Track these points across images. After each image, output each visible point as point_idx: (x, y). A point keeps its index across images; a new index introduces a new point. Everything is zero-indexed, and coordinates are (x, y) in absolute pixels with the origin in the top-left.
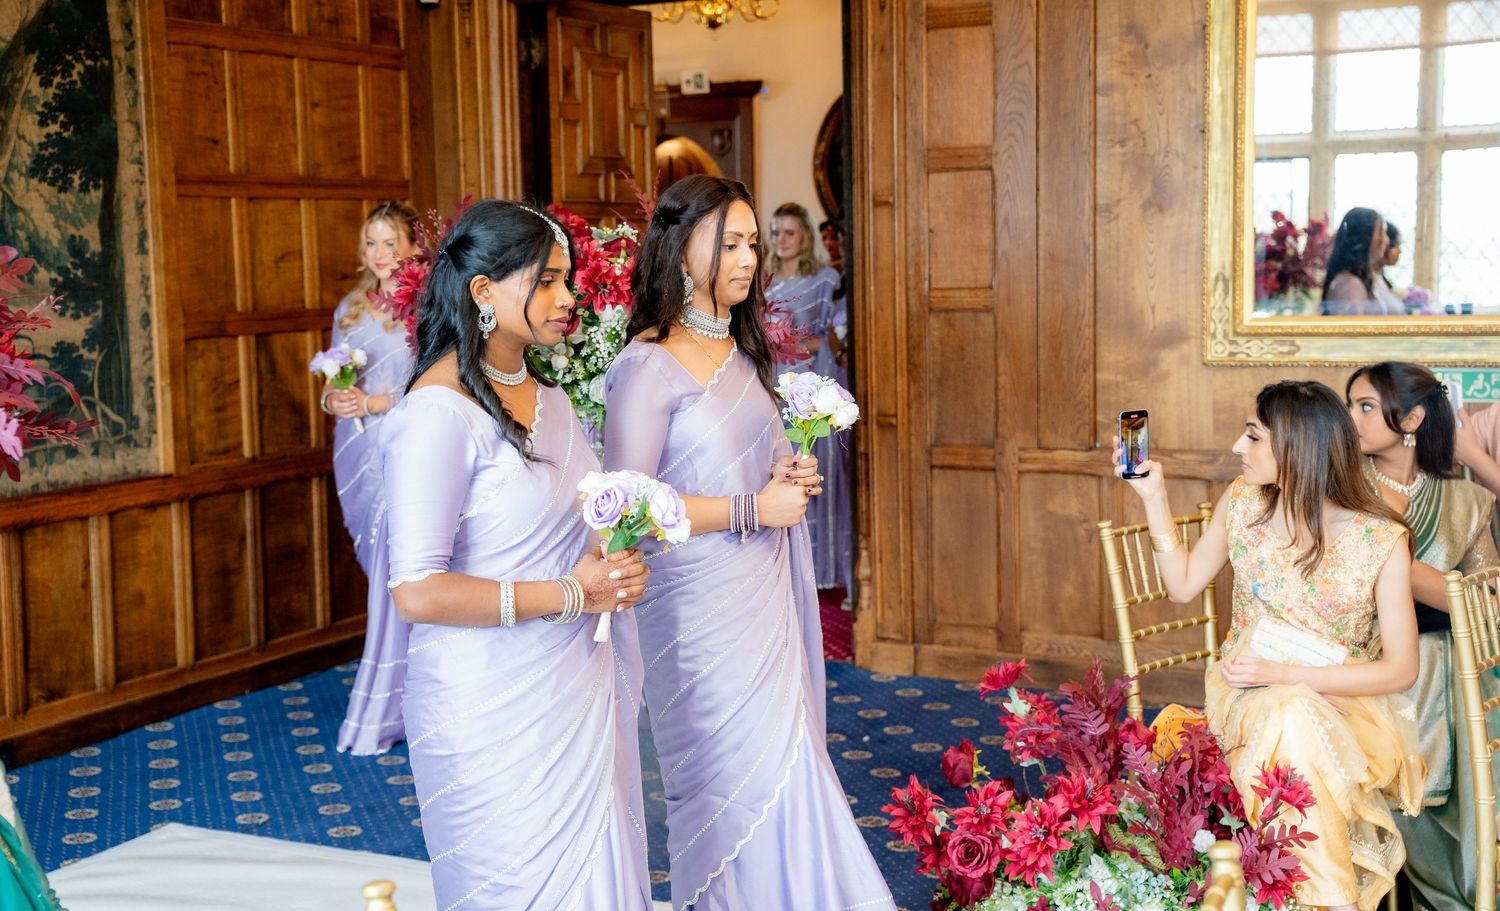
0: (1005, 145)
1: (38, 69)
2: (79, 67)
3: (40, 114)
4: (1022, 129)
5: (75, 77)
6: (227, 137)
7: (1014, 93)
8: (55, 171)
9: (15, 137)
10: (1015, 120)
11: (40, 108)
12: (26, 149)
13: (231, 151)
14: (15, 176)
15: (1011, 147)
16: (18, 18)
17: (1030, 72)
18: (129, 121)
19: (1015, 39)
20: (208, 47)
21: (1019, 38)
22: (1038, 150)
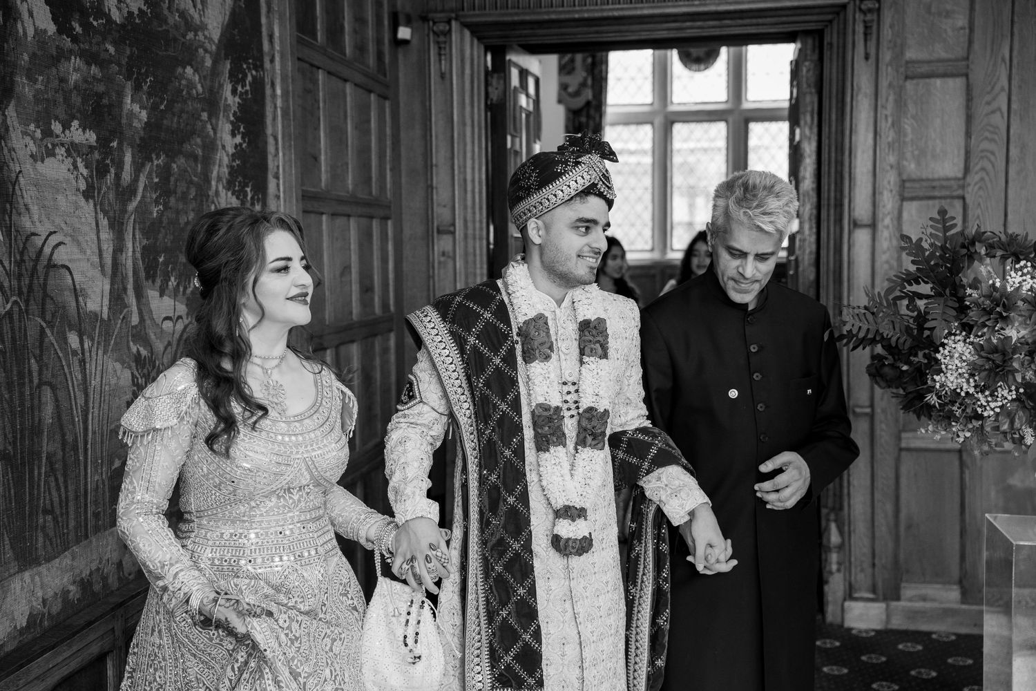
0: (977, 178)
1: (231, 75)
2: (249, 78)
3: (232, 123)
4: (993, 166)
5: (248, 88)
6: (320, 154)
7: (987, 134)
8: (240, 182)
9: (220, 147)
10: (987, 157)
11: (232, 118)
12: (226, 160)
13: (323, 169)
14: (220, 188)
15: (982, 179)
16: (220, 19)
17: (1003, 117)
18: (272, 135)
19: (989, 89)
20: (312, 65)
21: (993, 88)
22: (1007, 182)
